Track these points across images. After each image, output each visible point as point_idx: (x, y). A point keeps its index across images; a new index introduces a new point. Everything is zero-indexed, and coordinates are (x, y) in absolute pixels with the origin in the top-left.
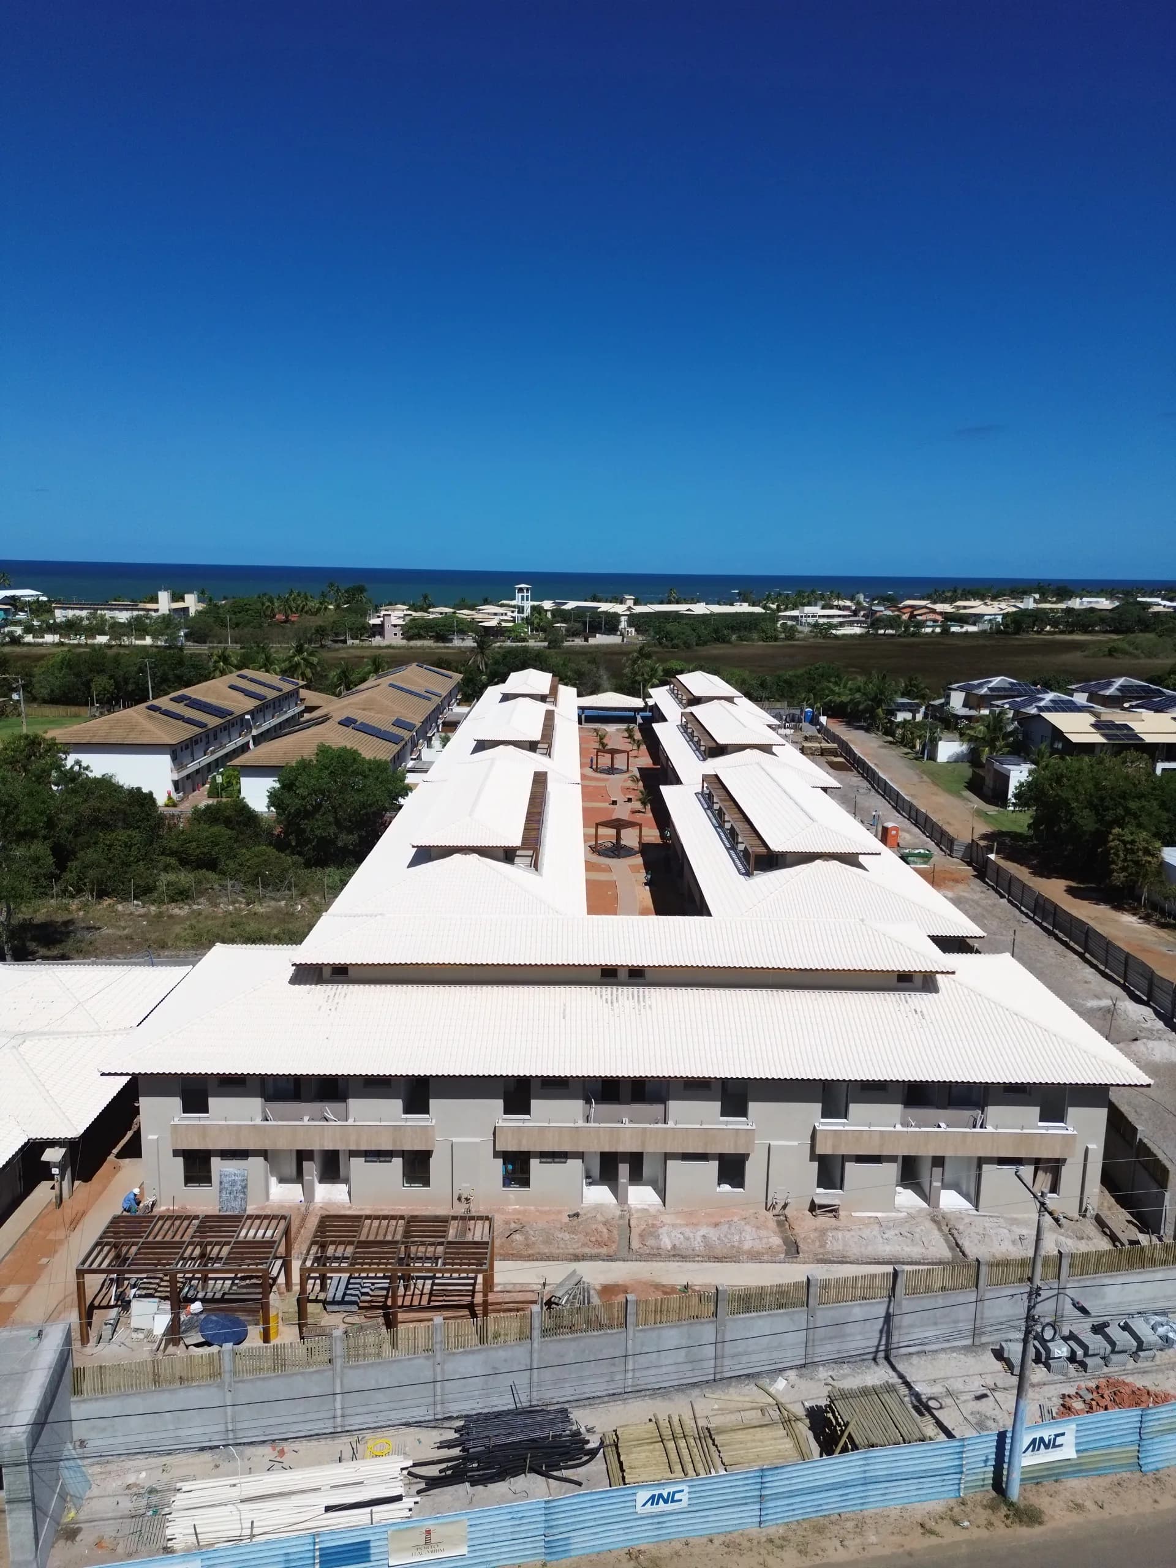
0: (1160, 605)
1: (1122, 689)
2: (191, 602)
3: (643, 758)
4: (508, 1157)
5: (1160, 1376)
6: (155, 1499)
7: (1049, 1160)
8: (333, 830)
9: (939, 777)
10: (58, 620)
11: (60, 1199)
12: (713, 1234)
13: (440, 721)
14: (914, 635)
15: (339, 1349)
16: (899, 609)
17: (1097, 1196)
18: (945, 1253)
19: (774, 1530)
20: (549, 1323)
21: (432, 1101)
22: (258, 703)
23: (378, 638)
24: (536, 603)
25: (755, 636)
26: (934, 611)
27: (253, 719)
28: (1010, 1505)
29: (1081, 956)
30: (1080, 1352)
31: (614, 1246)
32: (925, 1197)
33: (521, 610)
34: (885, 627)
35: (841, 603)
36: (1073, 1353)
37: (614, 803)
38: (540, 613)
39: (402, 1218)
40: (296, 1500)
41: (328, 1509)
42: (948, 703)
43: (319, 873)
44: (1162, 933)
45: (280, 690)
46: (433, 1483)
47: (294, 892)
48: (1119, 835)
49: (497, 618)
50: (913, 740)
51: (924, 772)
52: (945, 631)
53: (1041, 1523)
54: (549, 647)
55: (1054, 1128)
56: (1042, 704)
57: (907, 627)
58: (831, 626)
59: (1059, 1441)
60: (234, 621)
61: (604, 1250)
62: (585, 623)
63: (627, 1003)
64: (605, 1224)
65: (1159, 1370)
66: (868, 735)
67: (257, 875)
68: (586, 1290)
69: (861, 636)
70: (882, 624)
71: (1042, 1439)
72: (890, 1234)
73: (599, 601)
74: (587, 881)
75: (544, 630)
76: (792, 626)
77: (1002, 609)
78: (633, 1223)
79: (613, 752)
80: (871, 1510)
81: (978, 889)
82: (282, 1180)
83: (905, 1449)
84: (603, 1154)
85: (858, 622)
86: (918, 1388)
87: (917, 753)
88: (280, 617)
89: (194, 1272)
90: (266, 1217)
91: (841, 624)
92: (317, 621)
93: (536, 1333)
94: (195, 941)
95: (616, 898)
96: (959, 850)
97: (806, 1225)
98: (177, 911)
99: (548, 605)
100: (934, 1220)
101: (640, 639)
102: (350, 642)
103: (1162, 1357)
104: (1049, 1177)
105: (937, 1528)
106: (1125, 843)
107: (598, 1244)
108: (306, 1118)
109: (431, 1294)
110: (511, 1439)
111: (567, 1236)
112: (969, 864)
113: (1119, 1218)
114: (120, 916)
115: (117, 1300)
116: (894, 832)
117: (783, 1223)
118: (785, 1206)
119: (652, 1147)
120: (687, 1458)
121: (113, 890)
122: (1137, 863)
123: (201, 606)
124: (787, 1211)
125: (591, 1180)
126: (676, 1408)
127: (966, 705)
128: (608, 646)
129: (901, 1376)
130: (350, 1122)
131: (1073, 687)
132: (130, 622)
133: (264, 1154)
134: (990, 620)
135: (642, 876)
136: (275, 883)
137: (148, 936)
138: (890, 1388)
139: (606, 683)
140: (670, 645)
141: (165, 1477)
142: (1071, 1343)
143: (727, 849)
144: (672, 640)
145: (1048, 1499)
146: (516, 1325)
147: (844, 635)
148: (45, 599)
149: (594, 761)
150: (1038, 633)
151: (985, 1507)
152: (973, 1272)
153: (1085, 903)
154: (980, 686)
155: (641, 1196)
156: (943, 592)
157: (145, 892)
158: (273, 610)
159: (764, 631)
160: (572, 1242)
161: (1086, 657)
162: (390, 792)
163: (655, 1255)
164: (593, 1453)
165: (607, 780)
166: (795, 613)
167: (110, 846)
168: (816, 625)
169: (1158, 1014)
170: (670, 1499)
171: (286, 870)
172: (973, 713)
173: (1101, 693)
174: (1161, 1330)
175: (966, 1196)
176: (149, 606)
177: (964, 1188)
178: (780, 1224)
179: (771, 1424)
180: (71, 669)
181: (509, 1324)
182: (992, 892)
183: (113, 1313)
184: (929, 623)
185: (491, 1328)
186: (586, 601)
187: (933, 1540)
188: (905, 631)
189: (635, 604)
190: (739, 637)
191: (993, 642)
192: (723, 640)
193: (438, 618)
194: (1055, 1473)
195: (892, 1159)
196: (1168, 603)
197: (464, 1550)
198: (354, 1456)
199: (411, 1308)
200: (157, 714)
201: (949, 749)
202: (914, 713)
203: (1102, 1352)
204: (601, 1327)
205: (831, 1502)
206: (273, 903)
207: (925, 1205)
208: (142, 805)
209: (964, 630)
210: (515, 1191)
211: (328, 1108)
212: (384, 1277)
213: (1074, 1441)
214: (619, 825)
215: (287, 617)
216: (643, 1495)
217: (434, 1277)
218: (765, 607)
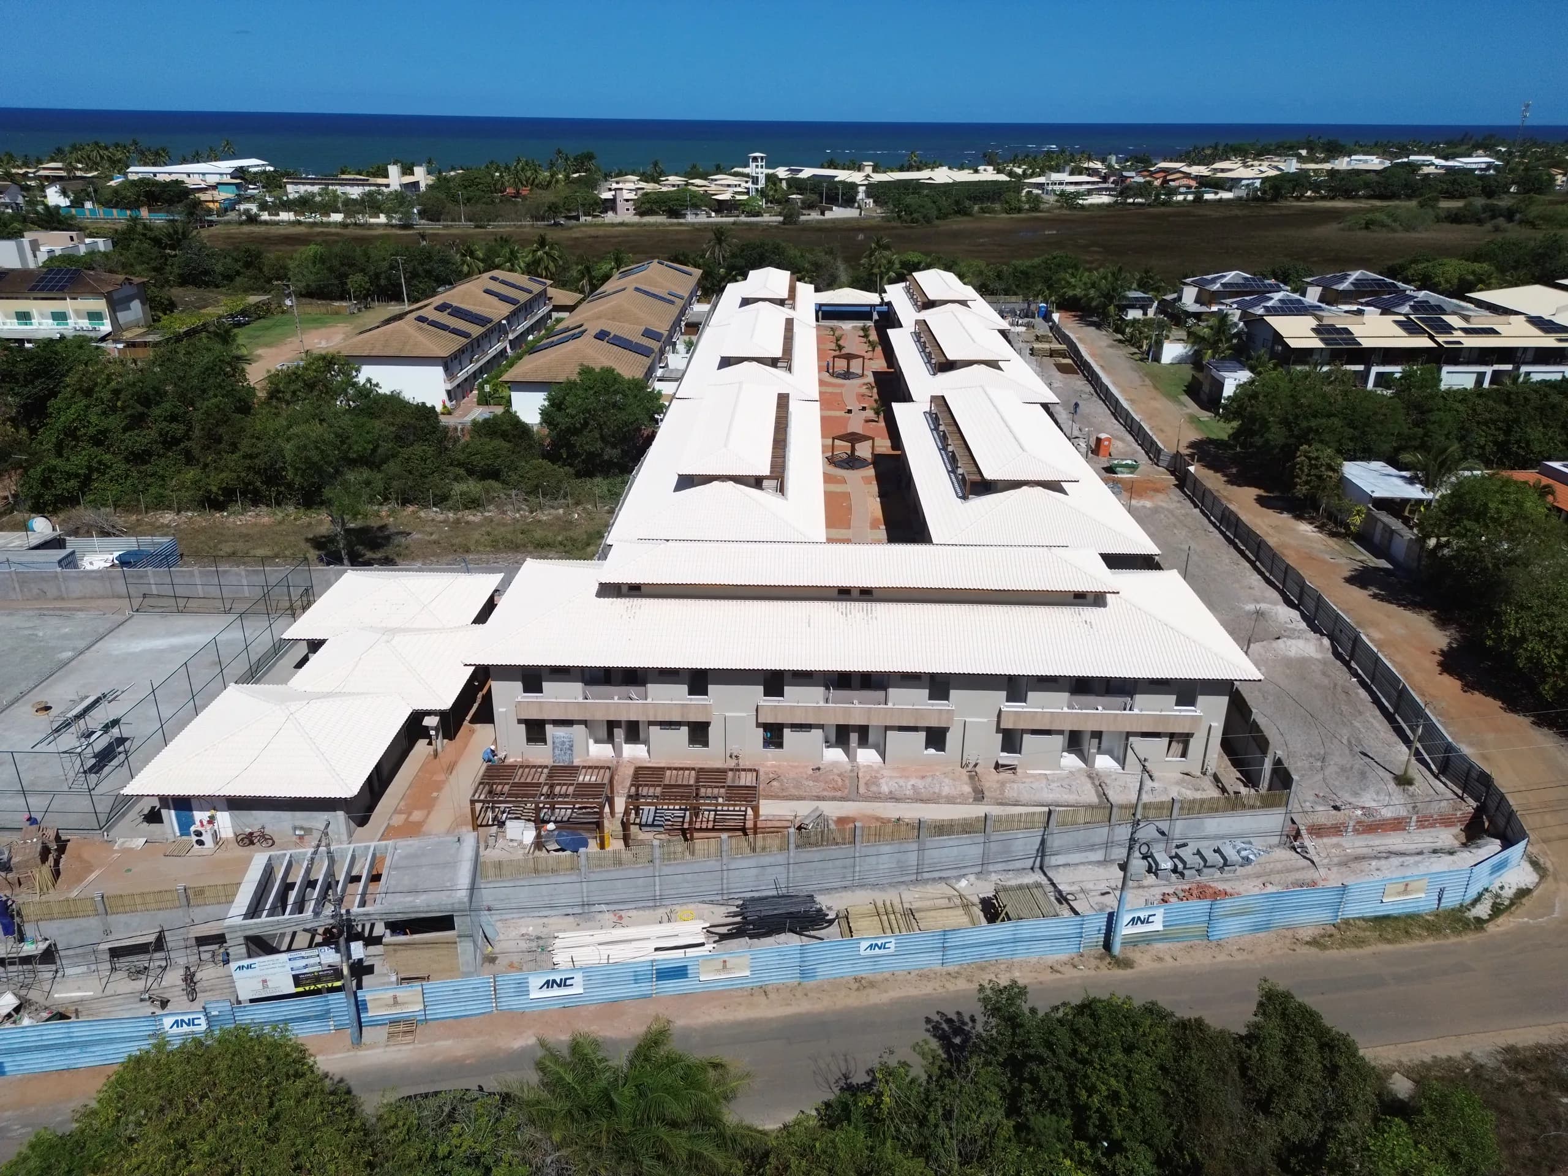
0: (1433, 164)
1: (1357, 283)
2: (421, 176)
3: (878, 361)
4: (767, 727)
5: (1237, 883)
6: (541, 942)
7: (1181, 735)
8: (599, 444)
9: (1160, 380)
10: (291, 197)
11: (436, 754)
12: (920, 784)
13: (683, 323)
14: (1164, 204)
15: (657, 852)
16: (1151, 174)
17: (1217, 759)
18: (1094, 799)
19: (951, 968)
20: (799, 842)
21: (710, 687)
22: (512, 308)
23: (610, 214)
24: (770, 171)
25: (997, 206)
26: (1187, 176)
27: (508, 323)
28: (1113, 957)
29: (1252, 564)
30: (1180, 866)
31: (846, 791)
32: (1084, 759)
33: (755, 180)
34: (1135, 196)
35: (1092, 165)
36: (1176, 866)
37: (850, 411)
38: (775, 184)
39: (693, 769)
40: (634, 944)
41: (656, 949)
42: (1180, 298)
43: (588, 483)
44: (1332, 542)
45: (530, 292)
46: (723, 937)
47: (570, 501)
48: (1306, 452)
49: (731, 190)
50: (1140, 340)
51: (1147, 374)
52: (1198, 199)
53: (1132, 968)
54: (783, 223)
55: (1186, 711)
56: (1270, 304)
57: (1158, 196)
58: (1078, 195)
59: (1151, 919)
60: (465, 196)
61: (839, 794)
62: (821, 195)
63: (858, 615)
64: (839, 775)
65: (1238, 879)
66: (1098, 332)
67: (537, 486)
68: (826, 820)
69: (1109, 205)
70: (1132, 193)
71: (1139, 918)
72: (1054, 785)
73: (835, 168)
74: (825, 492)
75: (779, 202)
76: (1038, 195)
77: (1262, 172)
78: (860, 775)
79: (849, 357)
80: (1017, 959)
81: (1176, 499)
82: (596, 742)
83: (1043, 922)
84: (838, 726)
85: (1106, 189)
86: (1060, 887)
87: (1143, 353)
88: (510, 190)
89: (545, 803)
90: (590, 767)
91: (1089, 192)
92: (548, 197)
93: (792, 846)
94: (493, 546)
95: (850, 508)
96: (1165, 459)
97: (991, 780)
98: (471, 518)
99: (782, 172)
100: (1090, 777)
101: (879, 211)
102: (582, 219)
103: (1240, 871)
104: (1181, 746)
105: (1061, 969)
106: (1310, 459)
107: (834, 789)
108: (616, 698)
109: (714, 821)
110: (776, 912)
111: (811, 783)
112: (1173, 473)
113: (1231, 777)
114: (424, 522)
115: (493, 820)
116: (1106, 443)
117: (974, 777)
118: (976, 765)
119: (875, 722)
120: (895, 925)
121: (415, 499)
122: (1320, 477)
123: (432, 180)
124: (977, 769)
125: (828, 744)
126: (890, 896)
127: (1197, 301)
128: (845, 220)
129: (1050, 880)
130: (649, 701)
131: (1309, 280)
132: (362, 200)
133: (584, 722)
134: (1248, 185)
135: (874, 488)
136: (553, 493)
137: (454, 542)
138: (1038, 885)
139: (844, 277)
140: (909, 219)
141: (545, 930)
142: (1176, 860)
143: (949, 472)
144: (911, 214)
145: (1140, 954)
146: (777, 842)
147: (1091, 205)
148: (272, 169)
149: (831, 365)
150: (1298, 199)
151: (1096, 958)
152: (1107, 811)
153: (1270, 511)
154: (1214, 281)
155: (867, 756)
156: (1203, 149)
157: (441, 500)
158: (503, 183)
159: (1007, 202)
160: (816, 788)
161: (1343, 230)
162: (648, 410)
163: (877, 798)
164: (831, 922)
165: (842, 386)
166: (1041, 180)
167: (409, 459)
168: (1063, 194)
169: (1304, 617)
170: (882, 947)
171: (560, 481)
172: (1204, 309)
173: (1335, 287)
174: (1244, 853)
175: (1117, 760)
176: (380, 181)
177: (1116, 754)
178: (971, 778)
179: (957, 907)
180: (323, 263)
181: (774, 841)
182: (1188, 502)
183: (494, 829)
184: (1182, 190)
185: (760, 843)
186: (822, 167)
187: (1058, 975)
188: (1155, 200)
189: (874, 171)
190: (981, 208)
191: (1246, 212)
192: (963, 212)
193: (671, 192)
194: (1148, 939)
195: (1060, 732)
196: (1443, 162)
197: (748, 973)
198: (669, 920)
199: (701, 830)
200: (425, 325)
201: (1173, 351)
202: (1144, 309)
203: (1197, 866)
204: (837, 844)
205: (991, 952)
206: (552, 511)
207: (1083, 765)
208: (427, 419)
209: (1218, 197)
210: (772, 751)
211: (633, 691)
212: (680, 809)
213: (1161, 919)
214: (853, 438)
215: (518, 192)
216: (864, 944)
217: (716, 811)
218: (1011, 174)
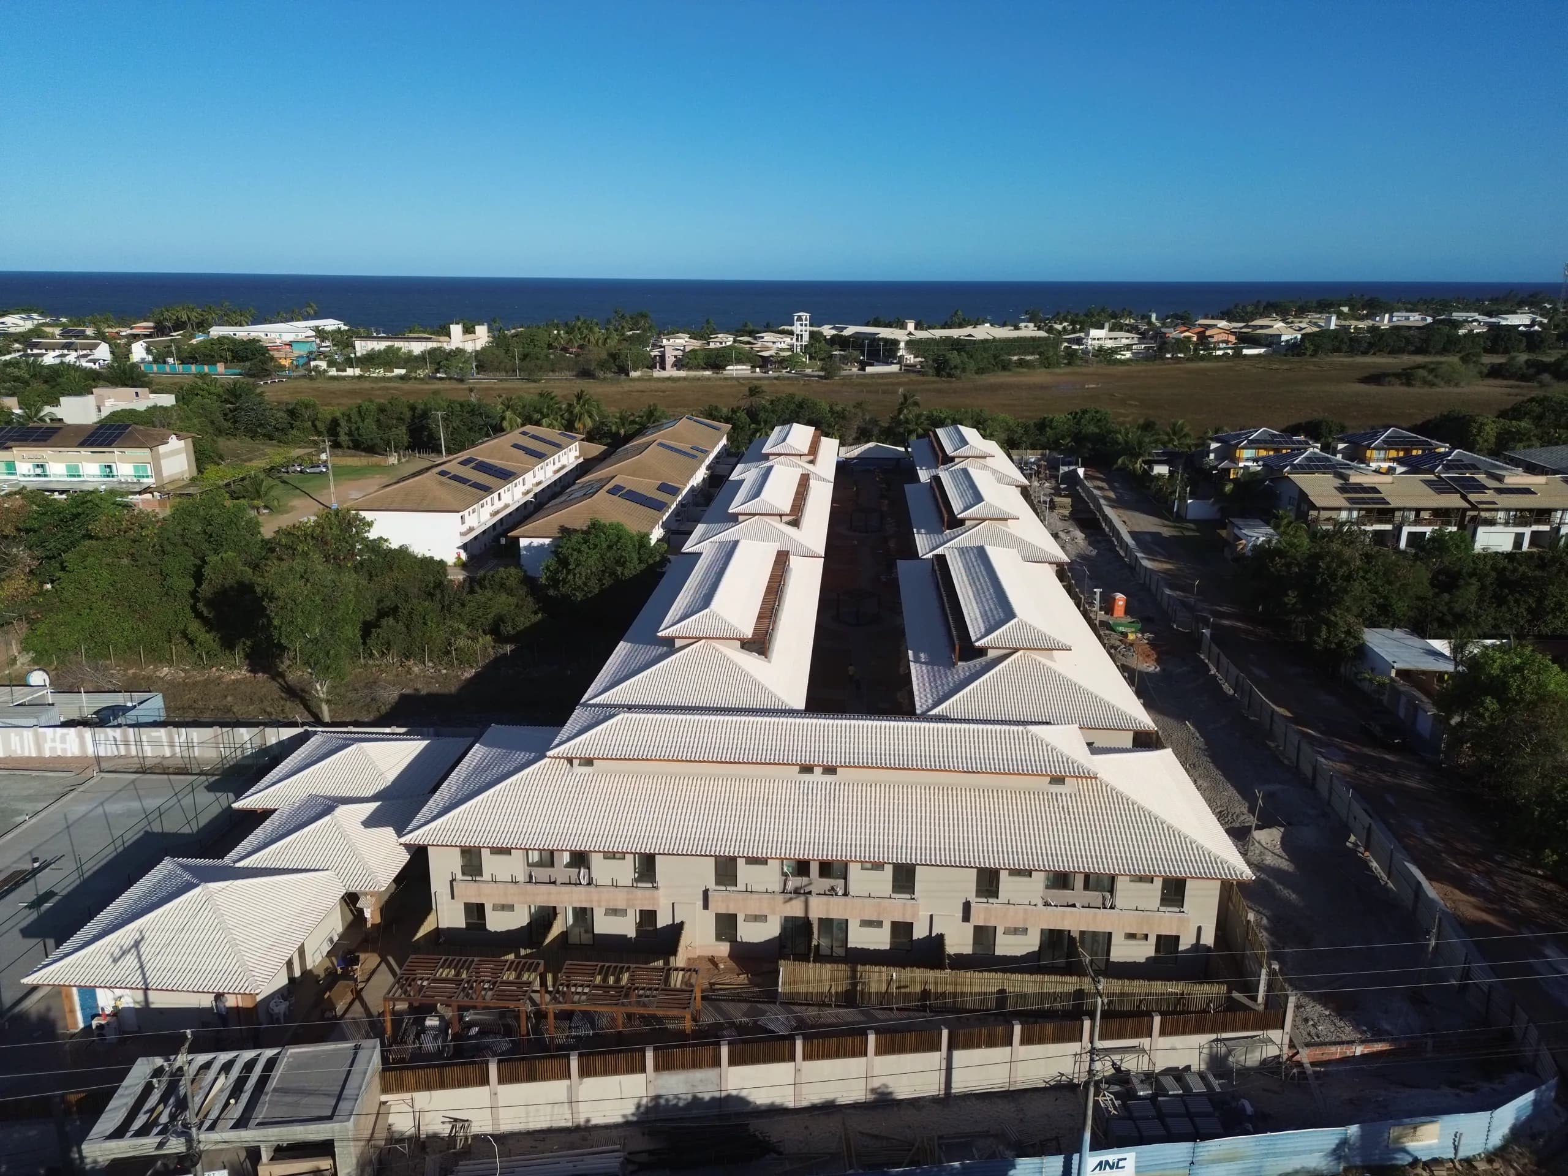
2: (482, 334)
4: (720, 919)
7: (1168, 937)
10: (358, 354)
14: (1203, 358)
15: (575, 1067)
23: (657, 370)
24: (815, 329)
26: (1226, 332)
33: (800, 337)
35: (1131, 322)
38: (819, 340)
45: (559, 446)
46: (641, 1167)
49: (776, 346)
52: (1237, 353)
56: (1297, 461)
57: (1196, 351)
58: (1115, 350)
59: (1121, 1164)
60: (523, 352)
62: (863, 350)
63: (819, 795)
71: (1107, 1162)
73: (879, 326)
75: (821, 358)
76: (1076, 350)
77: (1302, 329)
79: (867, 511)
93: (724, 1061)
99: (826, 330)
102: (632, 374)
108: (559, 882)
114: (416, 678)
116: (1121, 603)
119: (834, 914)
122: (1339, 644)
123: (490, 341)
128: (884, 375)
132: (425, 355)
148: (346, 328)
156: (1245, 307)
157: (437, 655)
168: (1101, 349)
176: (443, 338)
184: (1221, 345)
188: (1193, 355)
189: (916, 329)
193: (718, 349)
196: (1486, 320)
200: (444, 479)
209: (1255, 352)
213: (1133, 1165)
218: (1050, 330)
